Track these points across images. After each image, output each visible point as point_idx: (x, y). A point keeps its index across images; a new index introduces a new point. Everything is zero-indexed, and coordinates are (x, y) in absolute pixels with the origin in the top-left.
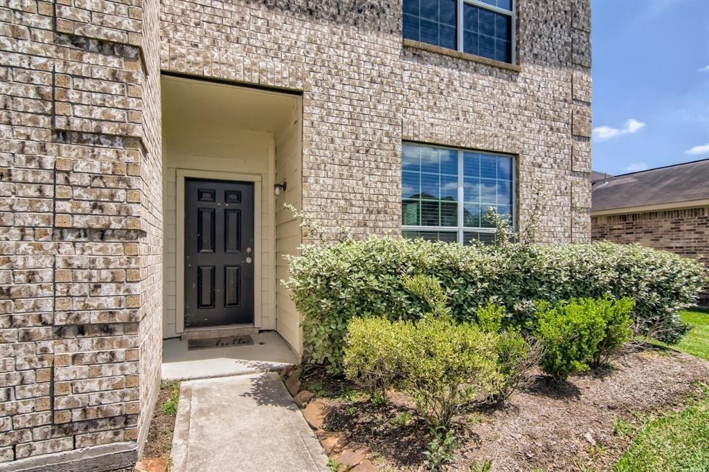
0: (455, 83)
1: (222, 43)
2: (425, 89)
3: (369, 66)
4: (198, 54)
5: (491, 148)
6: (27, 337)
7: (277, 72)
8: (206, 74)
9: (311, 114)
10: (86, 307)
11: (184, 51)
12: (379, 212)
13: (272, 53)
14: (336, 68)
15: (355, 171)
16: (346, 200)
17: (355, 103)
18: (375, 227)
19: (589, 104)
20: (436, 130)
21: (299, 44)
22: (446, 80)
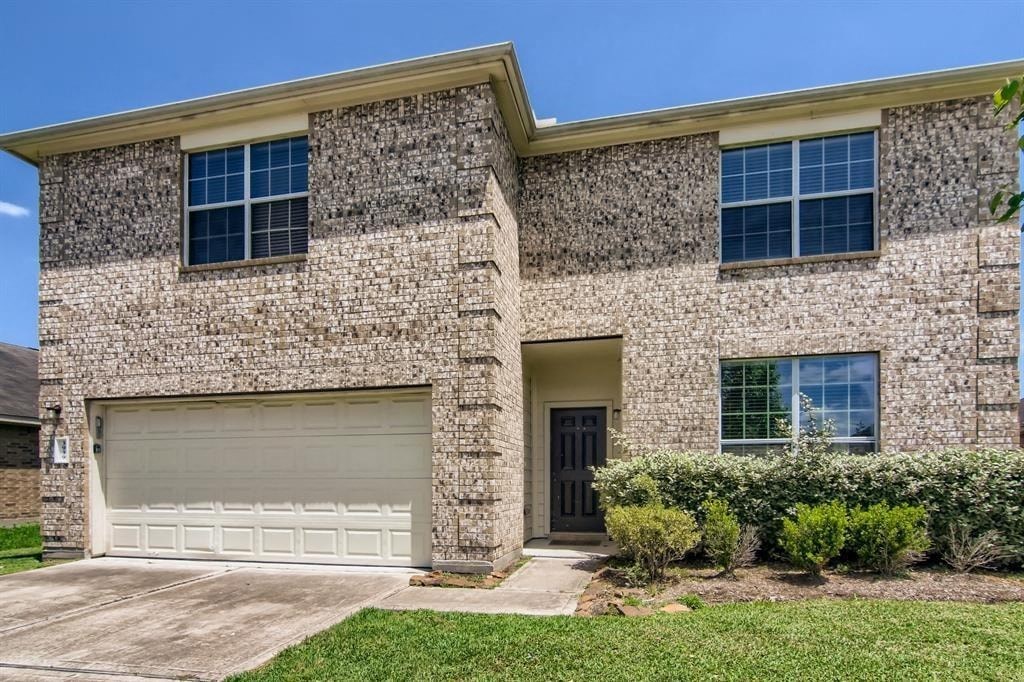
0: (784, 291)
1: (560, 312)
2: (745, 306)
3: (684, 299)
4: (544, 325)
5: (835, 350)
6: (449, 504)
7: (601, 323)
8: (550, 338)
9: (630, 352)
10: (471, 491)
11: (535, 326)
12: (694, 429)
13: (597, 311)
14: (652, 308)
15: (670, 394)
16: (661, 420)
17: (670, 335)
18: (690, 443)
19: (1014, 266)
20: (759, 344)
21: (619, 297)
22: (771, 291)
